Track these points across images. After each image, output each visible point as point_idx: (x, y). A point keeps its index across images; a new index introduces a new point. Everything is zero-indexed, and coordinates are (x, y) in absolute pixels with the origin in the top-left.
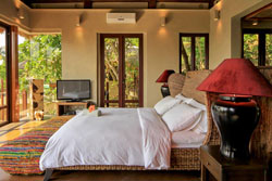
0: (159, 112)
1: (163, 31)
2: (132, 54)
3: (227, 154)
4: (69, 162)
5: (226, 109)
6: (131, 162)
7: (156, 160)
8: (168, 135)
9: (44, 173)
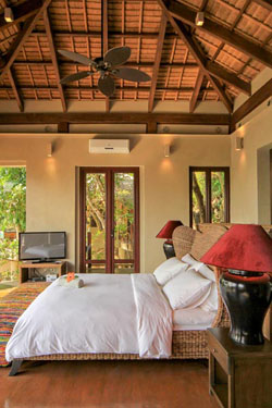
0: (160, 280)
1: (166, 165)
2: (125, 192)
3: (236, 338)
4: (44, 349)
5: (234, 285)
6: (122, 349)
7: (153, 346)
8: (169, 313)
9: (10, 365)
